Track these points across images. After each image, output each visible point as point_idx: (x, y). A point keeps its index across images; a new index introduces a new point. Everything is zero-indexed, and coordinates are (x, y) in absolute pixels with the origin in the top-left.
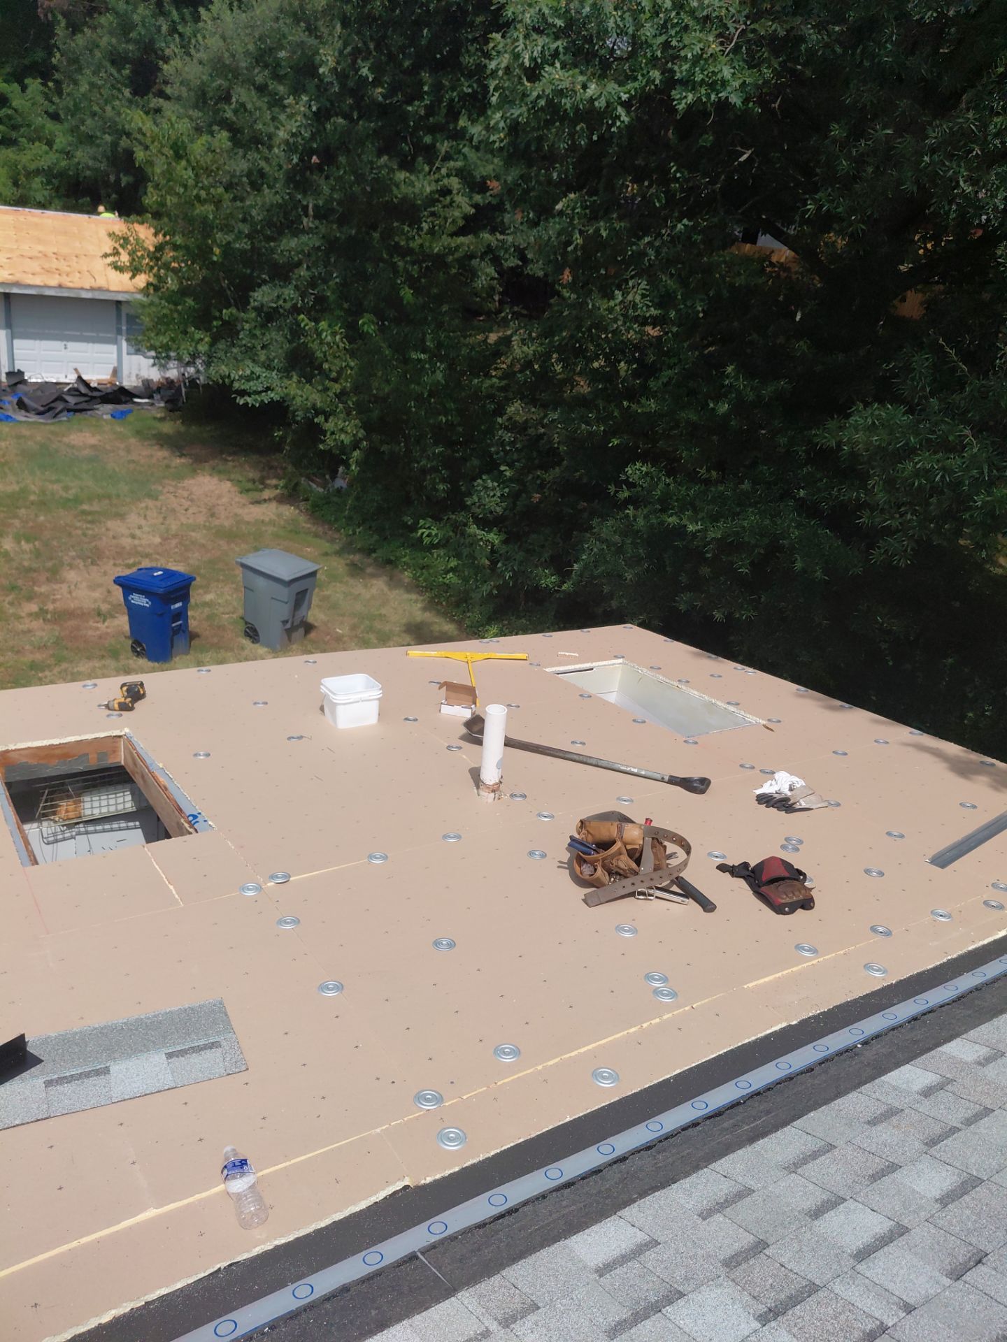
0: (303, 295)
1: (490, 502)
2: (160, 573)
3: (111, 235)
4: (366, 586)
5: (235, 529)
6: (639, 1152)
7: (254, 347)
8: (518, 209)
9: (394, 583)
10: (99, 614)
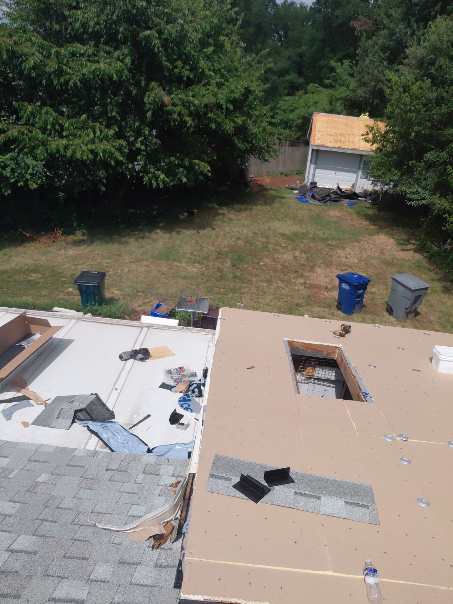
2: (357, 276)
3: (367, 126)
5: (391, 261)
7: (420, 179)
10: (326, 289)
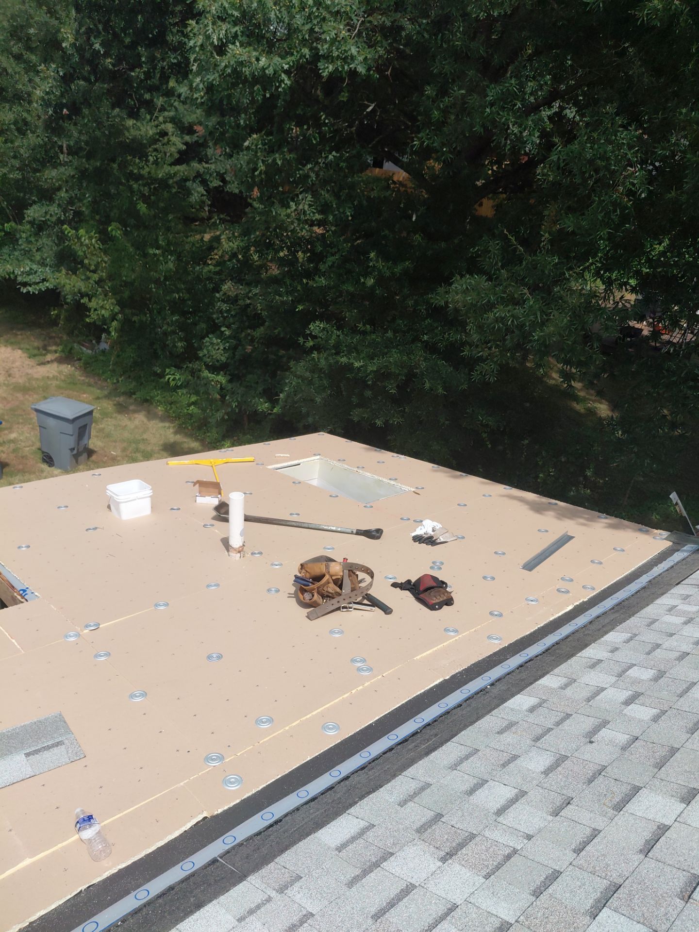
0: (65, 211)
1: (217, 353)
4: (130, 419)
5: (27, 384)
6: (357, 772)
7: (31, 250)
8: (218, 146)
9: (151, 416)
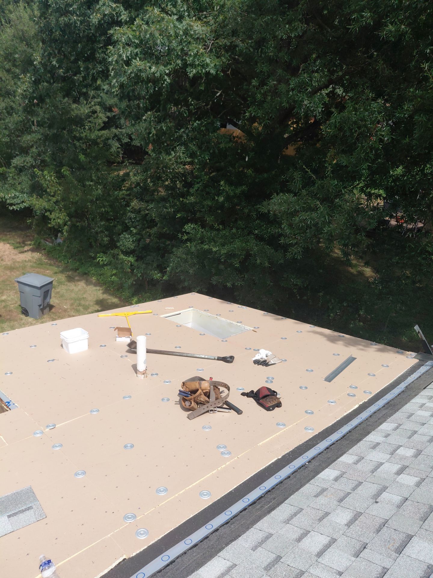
0: (35, 160)
1: (128, 244)
4: (76, 285)
5: (13, 265)
6: (223, 525)
8: (127, 120)
9: (88, 283)
